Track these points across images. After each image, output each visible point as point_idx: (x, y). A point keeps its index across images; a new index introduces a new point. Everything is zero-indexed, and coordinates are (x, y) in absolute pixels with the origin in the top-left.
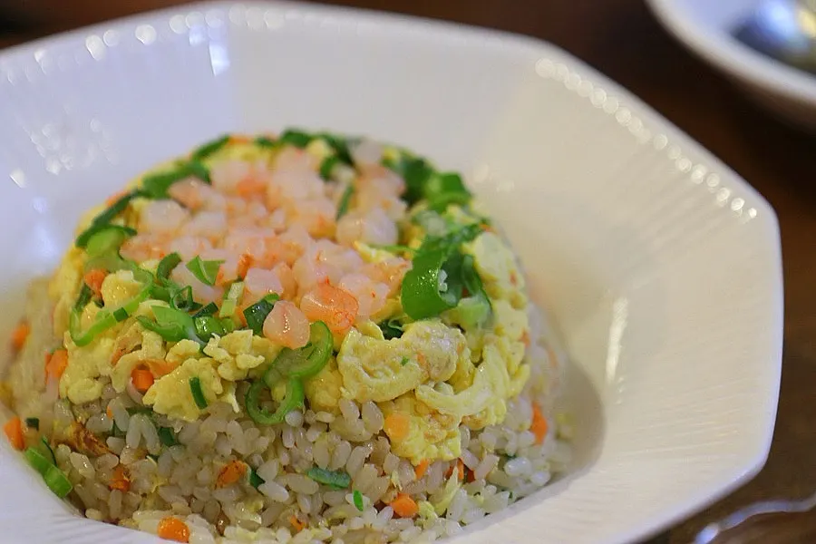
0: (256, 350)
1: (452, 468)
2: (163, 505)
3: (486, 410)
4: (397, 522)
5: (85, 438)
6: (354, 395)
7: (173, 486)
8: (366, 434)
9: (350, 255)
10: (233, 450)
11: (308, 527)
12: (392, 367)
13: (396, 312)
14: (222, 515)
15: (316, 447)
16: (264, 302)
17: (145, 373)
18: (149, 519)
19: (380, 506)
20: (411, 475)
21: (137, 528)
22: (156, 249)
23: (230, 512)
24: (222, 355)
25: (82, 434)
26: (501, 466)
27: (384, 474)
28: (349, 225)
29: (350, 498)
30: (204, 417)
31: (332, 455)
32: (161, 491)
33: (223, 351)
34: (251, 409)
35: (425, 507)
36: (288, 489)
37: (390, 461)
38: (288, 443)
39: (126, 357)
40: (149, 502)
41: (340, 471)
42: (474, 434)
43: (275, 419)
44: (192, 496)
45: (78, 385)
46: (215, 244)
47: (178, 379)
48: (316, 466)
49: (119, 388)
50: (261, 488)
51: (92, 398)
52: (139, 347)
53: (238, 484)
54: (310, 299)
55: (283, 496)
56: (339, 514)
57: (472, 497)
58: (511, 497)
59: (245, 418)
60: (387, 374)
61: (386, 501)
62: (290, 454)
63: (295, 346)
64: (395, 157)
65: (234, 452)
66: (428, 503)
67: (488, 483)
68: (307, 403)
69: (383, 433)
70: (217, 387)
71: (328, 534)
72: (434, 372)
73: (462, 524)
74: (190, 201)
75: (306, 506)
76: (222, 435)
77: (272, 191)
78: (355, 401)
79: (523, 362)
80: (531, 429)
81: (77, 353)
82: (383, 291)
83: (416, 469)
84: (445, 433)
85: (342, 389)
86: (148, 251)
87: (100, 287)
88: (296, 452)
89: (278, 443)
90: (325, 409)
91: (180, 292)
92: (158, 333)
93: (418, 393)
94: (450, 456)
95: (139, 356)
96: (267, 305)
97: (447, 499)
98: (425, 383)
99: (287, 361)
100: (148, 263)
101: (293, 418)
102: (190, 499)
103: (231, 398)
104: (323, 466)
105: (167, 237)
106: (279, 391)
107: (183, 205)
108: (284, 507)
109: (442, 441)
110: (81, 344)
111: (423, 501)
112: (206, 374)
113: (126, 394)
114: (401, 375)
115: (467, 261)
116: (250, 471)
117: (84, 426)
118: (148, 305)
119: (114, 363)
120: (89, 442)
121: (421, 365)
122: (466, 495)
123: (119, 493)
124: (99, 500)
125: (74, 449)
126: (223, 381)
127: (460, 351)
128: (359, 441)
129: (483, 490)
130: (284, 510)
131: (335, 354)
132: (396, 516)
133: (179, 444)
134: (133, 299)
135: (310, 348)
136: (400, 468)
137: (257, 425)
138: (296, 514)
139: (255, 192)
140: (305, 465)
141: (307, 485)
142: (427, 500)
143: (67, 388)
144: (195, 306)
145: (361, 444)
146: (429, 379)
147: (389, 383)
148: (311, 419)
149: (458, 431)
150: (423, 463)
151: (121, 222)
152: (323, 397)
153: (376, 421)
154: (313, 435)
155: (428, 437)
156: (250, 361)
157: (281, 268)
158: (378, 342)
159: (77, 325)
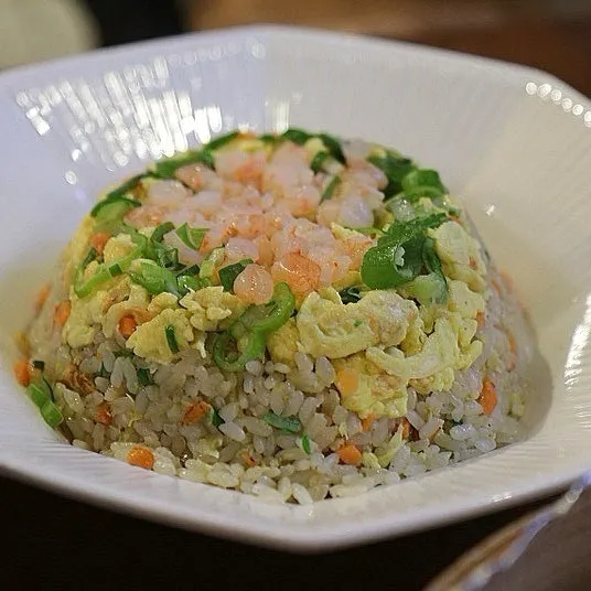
0: (225, 304)
1: (397, 425)
2: (138, 438)
3: (433, 376)
4: (342, 467)
5: (78, 377)
6: (308, 349)
7: (147, 422)
8: (318, 387)
9: (324, 231)
10: (199, 392)
11: (260, 465)
12: (346, 327)
13: (357, 282)
14: (187, 450)
15: (272, 394)
16: (239, 265)
17: (130, 320)
18: (124, 449)
19: (327, 452)
20: (358, 427)
21: (113, 456)
22: (154, 218)
23: (193, 447)
24: (195, 306)
25: (76, 374)
26: (446, 429)
27: (334, 424)
28: (329, 207)
29: (300, 442)
30: (175, 361)
31: (286, 402)
32: (136, 426)
33: (196, 303)
34: (218, 357)
35: (369, 457)
36: (245, 430)
37: (339, 413)
38: (248, 388)
39: (115, 306)
40: (126, 436)
41: (292, 418)
42: (421, 397)
43: (237, 366)
44: (163, 432)
45: (77, 331)
46: (208, 218)
47: (156, 327)
48: (272, 411)
49: (108, 334)
50: (221, 427)
51: (87, 343)
52: (127, 298)
53: (202, 423)
54: (280, 265)
55: (241, 436)
56: (288, 455)
57: (415, 454)
58: (452, 457)
59: (212, 365)
60: (340, 333)
61: (333, 449)
62: (249, 399)
63: (259, 302)
64: (383, 155)
65: (200, 394)
66: (372, 454)
67: (433, 443)
68: (268, 356)
69: (334, 386)
70: (189, 335)
71: (277, 472)
72: (385, 336)
73: (403, 477)
74: (193, 182)
75: (260, 446)
76: (191, 378)
77: (266, 178)
78: (310, 355)
79: (475, 338)
80: (478, 400)
81: (78, 304)
82: (346, 262)
83: (363, 422)
84: (392, 392)
85: (298, 344)
86: (147, 220)
87: (103, 248)
88: (254, 397)
89: (239, 388)
90: (283, 361)
91: (167, 253)
92: (144, 286)
93: (368, 353)
94: (395, 413)
95: (126, 305)
96: (240, 268)
97: (391, 453)
98: (376, 345)
99: (251, 316)
100: (145, 229)
101: (253, 367)
102: (161, 434)
103: (201, 346)
104: (277, 412)
105: (165, 210)
106: (244, 343)
107: (186, 186)
108: (241, 446)
109: (389, 399)
110: (82, 295)
111: (368, 452)
112: (180, 323)
113: (114, 339)
114: (353, 335)
115: (429, 243)
116: (213, 411)
117: (78, 367)
118: (138, 262)
119: (105, 311)
120: (81, 382)
121: (372, 329)
122: (409, 450)
123: (103, 426)
124: (86, 433)
125: (68, 387)
126: (195, 330)
127: (412, 319)
128: (312, 391)
129: (427, 450)
130: (240, 449)
131: (296, 312)
132: (342, 462)
133: (153, 384)
134: (126, 257)
135: (273, 305)
136: (348, 420)
137: (222, 371)
138: (251, 453)
139: (252, 178)
140: (261, 410)
141: (262, 428)
142: (373, 452)
143: (67, 334)
144: (180, 266)
145: (314, 395)
146: (380, 342)
147: (342, 342)
148: (270, 369)
149: (405, 392)
150: (369, 416)
151: (130, 196)
152: (281, 350)
153: (328, 374)
154: (271, 383)
155: (375, 394)
156: (219, 313)
157: (261, 239)
158: (335, 305)
159: (80, 280)
